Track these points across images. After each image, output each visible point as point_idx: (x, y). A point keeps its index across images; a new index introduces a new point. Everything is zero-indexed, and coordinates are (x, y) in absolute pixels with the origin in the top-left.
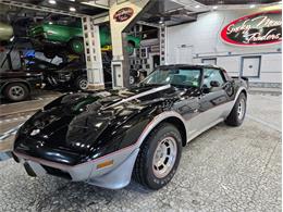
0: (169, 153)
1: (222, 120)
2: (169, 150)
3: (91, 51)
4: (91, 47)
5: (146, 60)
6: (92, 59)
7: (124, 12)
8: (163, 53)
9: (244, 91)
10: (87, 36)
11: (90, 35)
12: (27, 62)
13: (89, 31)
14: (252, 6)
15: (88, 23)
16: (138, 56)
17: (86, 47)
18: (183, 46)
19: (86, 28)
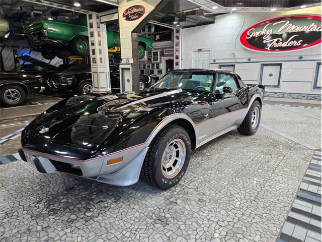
0: (177, 156)
1: (235, 128)
2: (178, 152)
3: (97, 52)
4: (97, 48)
5: (158, 64)
6: (98, 61)
7: (135, 10)
8: (177, 57)
9: (258, 99)
10: (92, 35)
11: (96, 34)
12: (21, 62)
13: (95, 30)
14: (274, 9)
15: (94, 21)
16: (149, 60)
17: (91, 48)
18: (200, 50)
19: (91, 26)
